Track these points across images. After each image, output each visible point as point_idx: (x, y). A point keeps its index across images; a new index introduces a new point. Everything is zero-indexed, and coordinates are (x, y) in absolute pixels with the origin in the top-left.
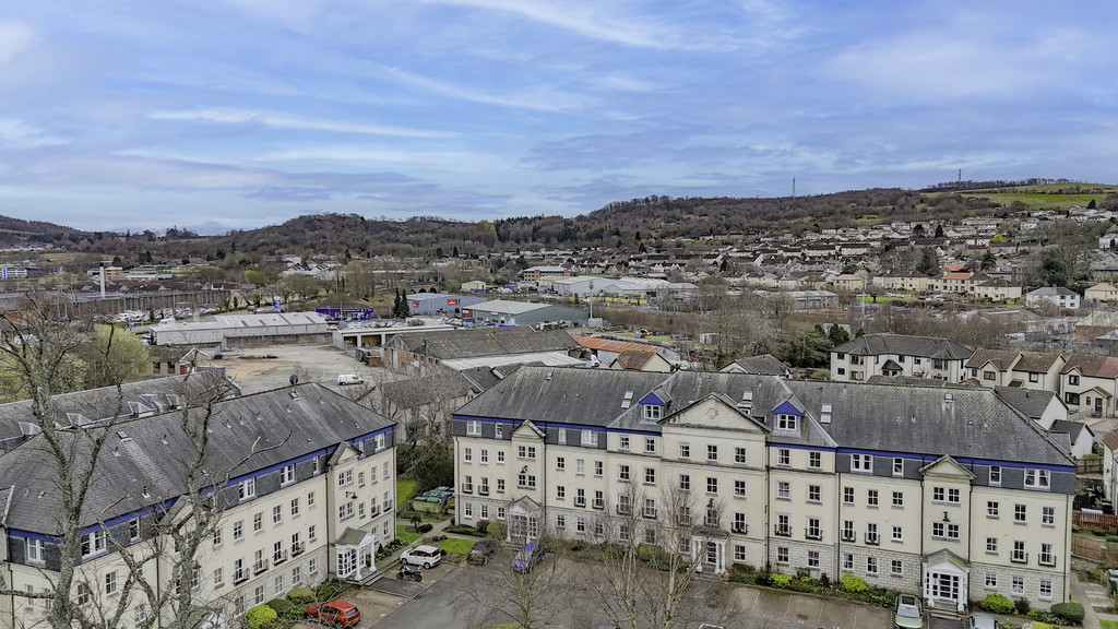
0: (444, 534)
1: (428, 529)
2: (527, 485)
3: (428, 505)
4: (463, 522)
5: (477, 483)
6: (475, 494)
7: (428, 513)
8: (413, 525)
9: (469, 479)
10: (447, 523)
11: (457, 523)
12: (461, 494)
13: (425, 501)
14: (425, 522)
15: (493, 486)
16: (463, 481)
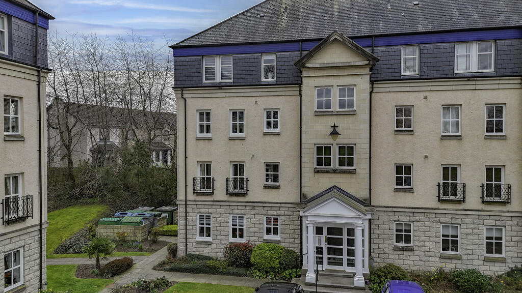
0: (159, 275)
1: (124, 267)
2: (335, 164)
3: (123, 229)
4: (194, 250)
5: (222, 174)
6: (220, 193)
7: (123, 242)
8: (93, 261)
9: (207, 167)
10: (162, 254)
11: (181, 253)
12: (191, 196)
13: (118, 223)
14: (117, 256)
15: (255, 176)
16: (196, 172)
